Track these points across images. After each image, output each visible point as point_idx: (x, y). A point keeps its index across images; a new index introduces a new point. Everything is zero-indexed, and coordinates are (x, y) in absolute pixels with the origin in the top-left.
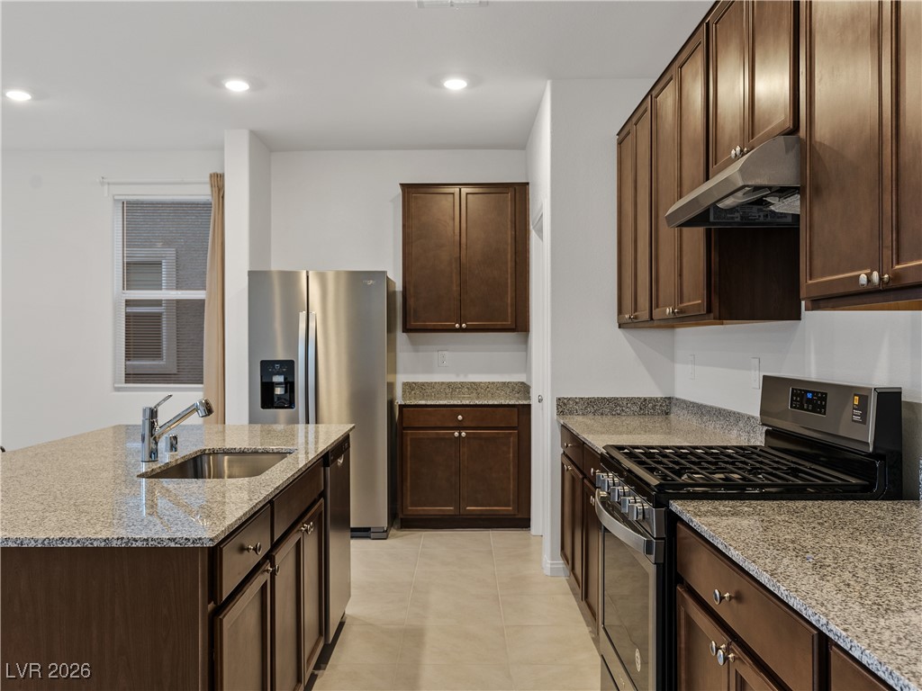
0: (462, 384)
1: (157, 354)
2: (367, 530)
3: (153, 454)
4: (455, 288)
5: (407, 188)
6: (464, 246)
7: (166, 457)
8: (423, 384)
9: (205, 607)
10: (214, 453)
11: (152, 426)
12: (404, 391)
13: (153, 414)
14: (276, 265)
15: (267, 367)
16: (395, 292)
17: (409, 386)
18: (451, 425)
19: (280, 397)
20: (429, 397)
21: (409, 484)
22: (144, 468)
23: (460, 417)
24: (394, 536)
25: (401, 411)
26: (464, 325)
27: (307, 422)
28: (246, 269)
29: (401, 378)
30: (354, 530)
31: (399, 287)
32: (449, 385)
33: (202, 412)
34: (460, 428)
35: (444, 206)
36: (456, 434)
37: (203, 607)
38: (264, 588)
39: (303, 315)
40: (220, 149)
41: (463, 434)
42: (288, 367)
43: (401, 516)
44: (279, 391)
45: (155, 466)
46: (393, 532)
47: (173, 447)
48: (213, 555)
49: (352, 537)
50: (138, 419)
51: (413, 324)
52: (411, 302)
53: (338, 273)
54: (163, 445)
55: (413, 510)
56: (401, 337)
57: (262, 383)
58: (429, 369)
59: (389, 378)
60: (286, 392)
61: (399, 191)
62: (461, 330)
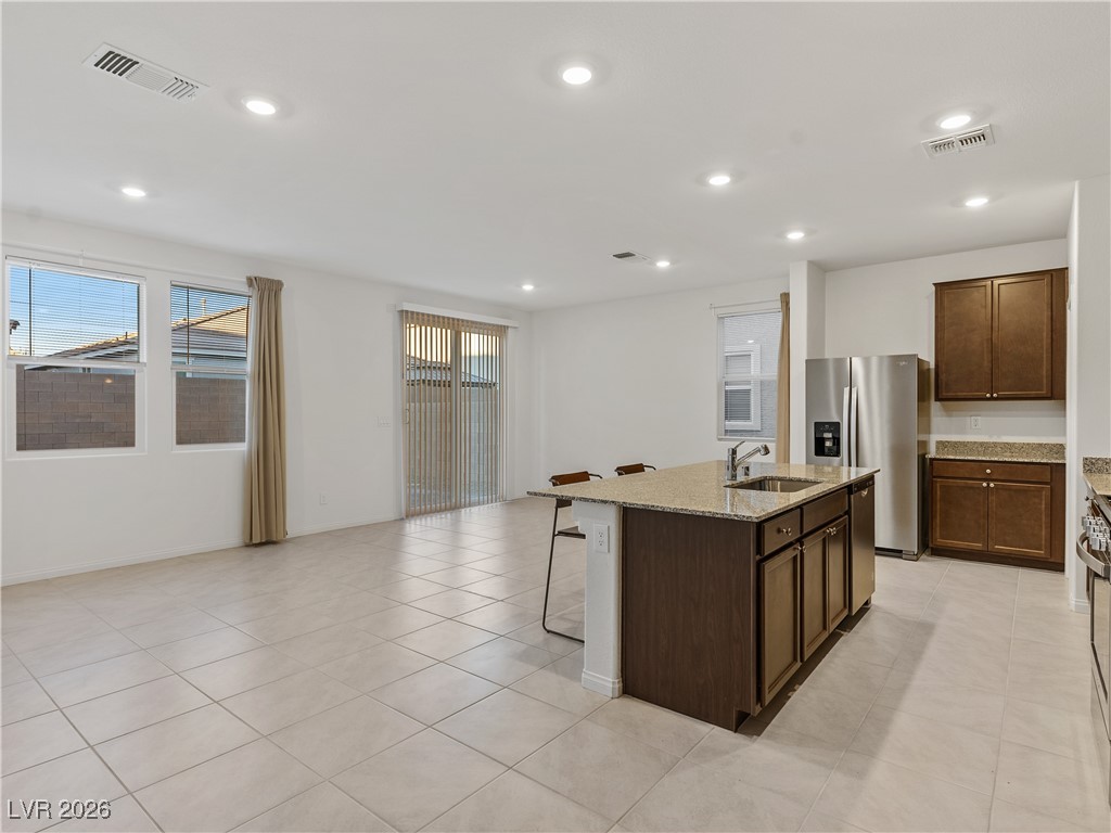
0: (995, 444)
1: (748, 418)
2: (901, 551)
3: (734, 477)
4: (986, 364)
5: (941, 287)
6: (995, 328)
7: (741, 478)
8: (956, 443)
9: (754, 558)
10: (772, 479)
11: (733, 459)
12: (937, 448)
13: (734, 452)
14: (829, 354)
15: (819, 427)
16: (929, 370)
17: (941, 445)
18: (979, 477)
19: (829, 448)
20: (961, 453)
21: (938, 521)
22: (729, 483)
23: (988, 471)
24: (924, 560)
25: (931, 464)
26: (995, 395)
27: (850, 465)
28: (805, 357)
29: (934, 438)
30: (877, 549)
31: (932, 366)
32: (982, 444)
33: (763, 452)
34: (988, 480)
35: (976, 298)
36: (985, 484)
37: (753, 558)
38: (795, 558)
39: (847, 390)
40: (787, 275)
41: (992, 485)
42: (836, 427)
43: (931, 545)
44: (828, 444)
45: (734, 482)
46: (924, 556)
47: (747, 474)
48: (760, 526)
49: (876, 554)
50: (725, 457)
51: (944, 394)
52: (943, 377)
53: (881, 358)
54: (740, 471)
55: (940, 541)
56: (935, 406)
57: (816, 438)
58: (962, 431)
59: (922, 437)
60: (834, 444)
61: (934, 288)
62: (992, 399)
